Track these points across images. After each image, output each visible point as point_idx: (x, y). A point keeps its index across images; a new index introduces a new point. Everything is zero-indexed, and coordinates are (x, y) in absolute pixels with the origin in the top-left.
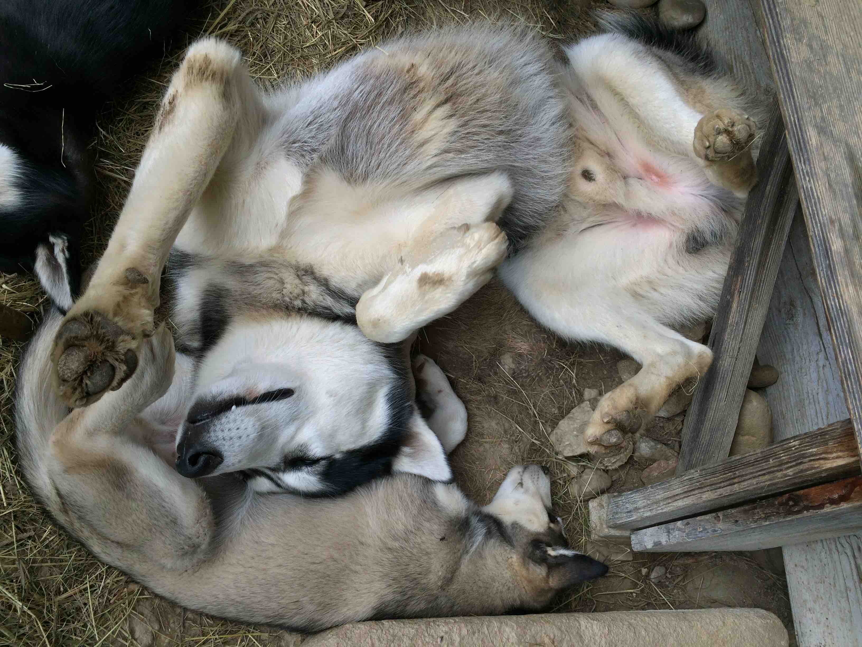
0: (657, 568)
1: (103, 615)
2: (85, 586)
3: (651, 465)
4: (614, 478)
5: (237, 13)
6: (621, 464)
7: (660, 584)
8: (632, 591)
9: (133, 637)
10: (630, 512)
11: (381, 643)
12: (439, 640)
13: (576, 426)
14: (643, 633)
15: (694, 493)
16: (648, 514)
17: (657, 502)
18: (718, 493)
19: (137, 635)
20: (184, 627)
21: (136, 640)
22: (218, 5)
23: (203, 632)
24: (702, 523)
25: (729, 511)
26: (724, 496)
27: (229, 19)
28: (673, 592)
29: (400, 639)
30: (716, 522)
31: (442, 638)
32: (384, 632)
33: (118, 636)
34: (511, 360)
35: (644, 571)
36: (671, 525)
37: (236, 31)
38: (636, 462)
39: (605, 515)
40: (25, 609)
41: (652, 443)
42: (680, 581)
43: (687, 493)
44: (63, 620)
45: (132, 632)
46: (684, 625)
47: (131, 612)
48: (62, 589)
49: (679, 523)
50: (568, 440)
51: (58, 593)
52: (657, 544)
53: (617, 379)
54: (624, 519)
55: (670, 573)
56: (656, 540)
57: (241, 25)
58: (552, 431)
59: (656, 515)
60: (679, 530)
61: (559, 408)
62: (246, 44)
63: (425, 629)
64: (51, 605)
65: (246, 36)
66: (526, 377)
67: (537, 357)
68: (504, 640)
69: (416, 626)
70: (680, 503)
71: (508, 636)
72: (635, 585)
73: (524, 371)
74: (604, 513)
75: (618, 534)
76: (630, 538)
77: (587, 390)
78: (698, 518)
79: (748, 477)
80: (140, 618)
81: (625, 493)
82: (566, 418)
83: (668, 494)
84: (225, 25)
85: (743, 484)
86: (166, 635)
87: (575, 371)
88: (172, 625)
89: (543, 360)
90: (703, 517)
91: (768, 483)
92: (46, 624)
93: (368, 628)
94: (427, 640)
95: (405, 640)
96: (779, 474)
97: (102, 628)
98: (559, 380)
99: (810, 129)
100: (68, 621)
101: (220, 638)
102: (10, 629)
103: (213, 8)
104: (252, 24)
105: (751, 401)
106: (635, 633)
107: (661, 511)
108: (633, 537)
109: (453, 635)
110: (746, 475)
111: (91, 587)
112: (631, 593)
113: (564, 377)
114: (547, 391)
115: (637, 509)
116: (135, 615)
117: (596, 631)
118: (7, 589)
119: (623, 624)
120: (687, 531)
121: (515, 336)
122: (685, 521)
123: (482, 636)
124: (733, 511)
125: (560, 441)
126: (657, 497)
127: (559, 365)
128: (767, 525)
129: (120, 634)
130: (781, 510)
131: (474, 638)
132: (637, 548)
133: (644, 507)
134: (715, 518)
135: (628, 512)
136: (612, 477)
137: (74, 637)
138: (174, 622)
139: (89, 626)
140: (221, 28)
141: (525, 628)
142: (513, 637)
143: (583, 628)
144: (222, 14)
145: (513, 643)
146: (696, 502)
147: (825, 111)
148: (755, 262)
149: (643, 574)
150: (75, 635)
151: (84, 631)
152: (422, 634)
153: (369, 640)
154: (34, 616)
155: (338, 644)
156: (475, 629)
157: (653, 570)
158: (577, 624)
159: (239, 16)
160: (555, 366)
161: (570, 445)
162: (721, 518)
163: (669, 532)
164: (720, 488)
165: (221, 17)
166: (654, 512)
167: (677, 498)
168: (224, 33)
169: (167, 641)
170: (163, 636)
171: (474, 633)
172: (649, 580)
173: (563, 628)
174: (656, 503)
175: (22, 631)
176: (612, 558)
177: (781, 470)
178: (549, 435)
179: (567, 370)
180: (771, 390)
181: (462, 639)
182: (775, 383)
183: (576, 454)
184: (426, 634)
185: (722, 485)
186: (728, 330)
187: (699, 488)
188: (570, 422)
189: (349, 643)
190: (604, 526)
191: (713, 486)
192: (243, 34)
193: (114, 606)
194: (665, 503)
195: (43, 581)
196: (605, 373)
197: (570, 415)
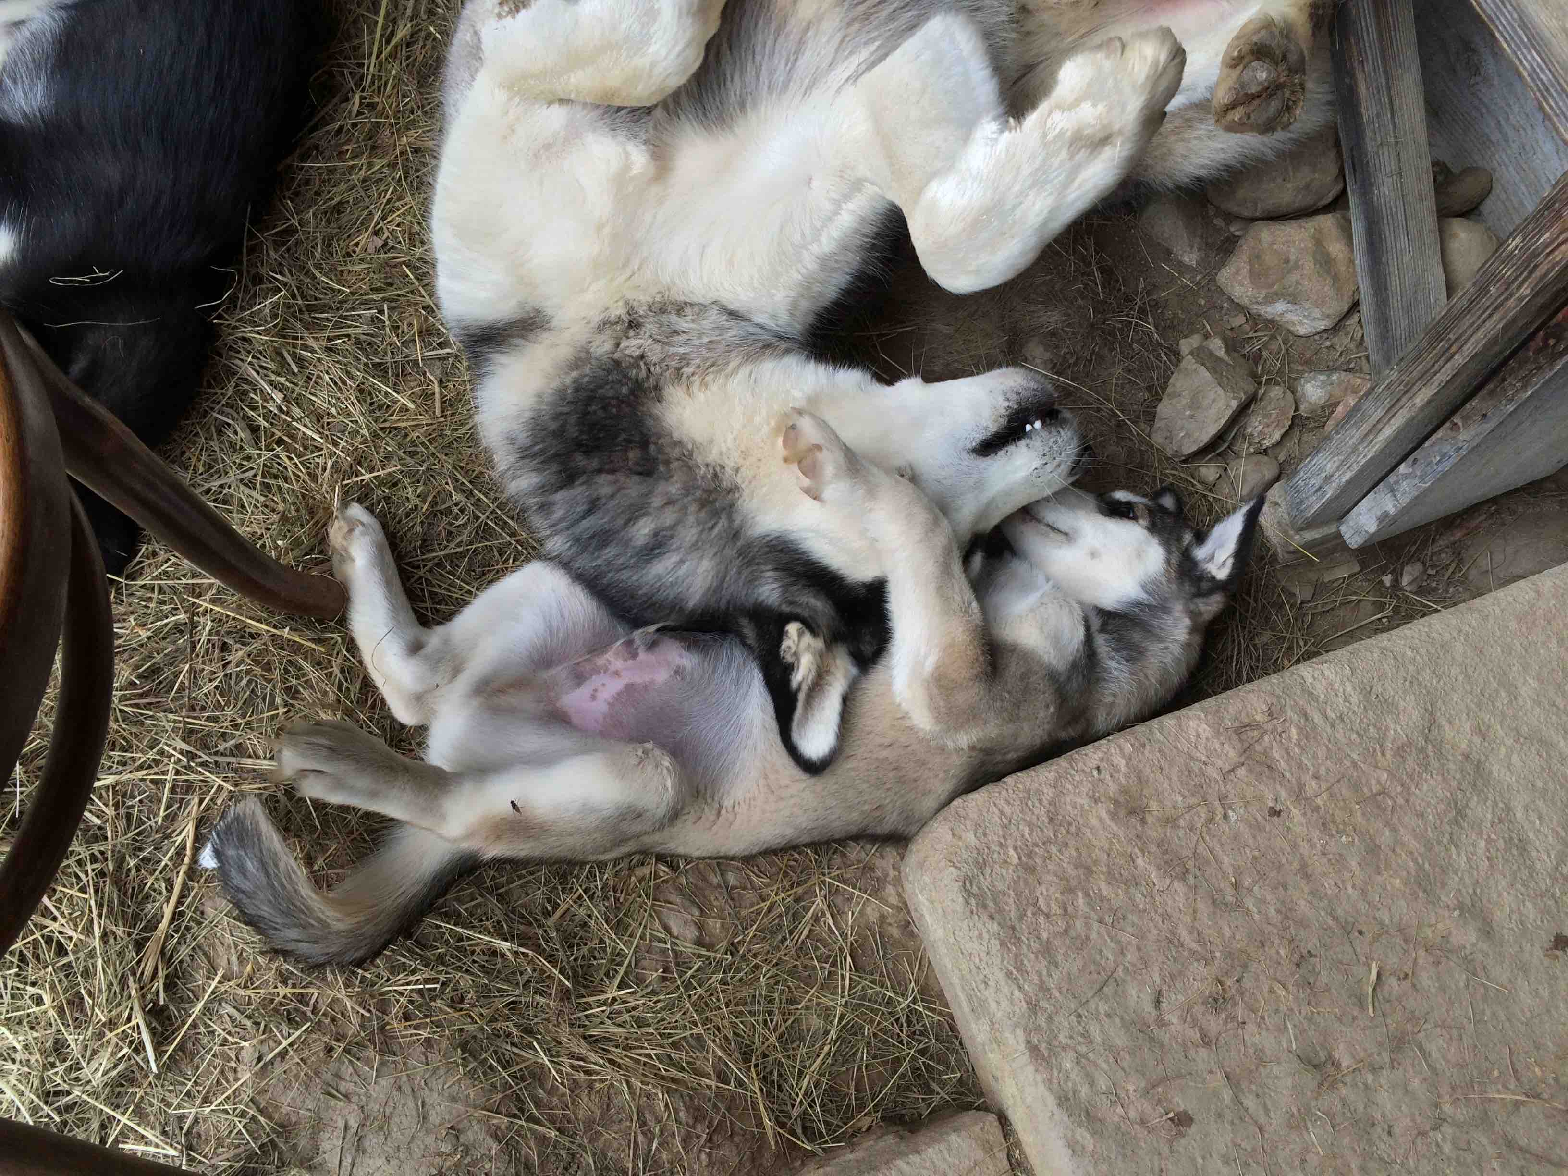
0: (1408, 568)
1: (618, 921)
2: (578, 894)
3: (1333, 412)
4: (1282, 458)
5: (401, 7)
6: (1283, 430)
7: (1421, 591)
8: (1379, 616)
9: (672, 935)
10: (1320, 488)
11: (1013, 805)
12: (1095, 773)
13: (1184, 402)
14: (1409, 653)
15: (1401, 403)
16: (1348, 476)
17: (1355, 449)
18: (1436, 384)
19: (675, 931)
20: (732, 899)
21: (677, 938)
22: (368, 10)
23: (761, 896)
24: (1436, 448)
25: (1467, 405)
26: (1447, 382)
27: (394, 22)
28: (1447, 592)
29: (1039, 792)
30: (1453, 434)
31: (1098, 768)
32: (1010, 791)
33: (650, 941)
34: (1041, 348)
35: (1387, 580)
36: (1392, 478)
37: (412, 36)
38: (1308, 418)
39: (1286, 516)
40: (515, 948)
41: (1322, 378)
42: (1453, 573)
43: (1391, 412)
44: (571, 947)
45: (667, 929)
46: (1474, 619)
47: (653, 905)
48: (550, 908)
49: (1403, 468)
50: (1182, 429)
51: (547, 914)
52: (1383, 517)
53: (1226, 305)
54: (1314, 505)
55: (1432, 567)
56: (1379, 513)
57: (414, 22)
58: (1151, 426)
59: (1360, 472)
60: (1406, 477)
61: (1149, 388)
62: (434, 48)
63: (1068, 766)
64: (545, 931)
65: (430, 34)
66: (1075, 364)
67: (1081, 326)
68: (1193, 739)
69: (1053, 768)
70: (1388, 432)
71: (1197, 731)
72: (1382, 607)
73: (1068, 356)
74: (1283, 512)
75: (1317, 536)
76: (1340, 533)
77: (1182, 341)
78: (1427, 444)
79: (1469, 333)
80: (668, 908)
81: (1301, 465)
82: (1165, 396)
83: (1365, 427)
84: (392, 34)
85: (1465, 348)
86: (714, 918)
87: (1150, 321)
88: (715, 903)
89: (1092, 325)
90: (1433, 438)
91: (1500, 326)
92: (551, 958)
93: (986, 795)
94: (1077, 778)
95: (1045, 791)
96: (1511, 302)
97: (625, 938)
98: (1131, 346)
100: (578, 945)
101: (789, 896)
102: (506, 980)
103: (363, 15)
104: (431, 12)
105: (1454, 236)
106: (1395, 658)
107: (1364, 461)
108: (1343, 529)
109: (1113, 758)
110: (1465, 332)
111: (585, 891)
112: (1380, 619)
113: (1136, 338)
114: (1118, 371)
115: (1328, 479)
116: (661, 906)
117: (1332, 677)
118: (480, 933)
119: (1372, 653)
120: (1418, 473)
121: (1033, 309)
122: (1411, 459)
123: (1157, 746)
124: (1474, 403)
125: (1169, 438)
126: (1351, 442)
127: (1121, 321)
128: (1530, 396)
129: (653, 938)
130: (1542, 361)
131: (1146, 752)
132: (1354, 541)
133: (1338, 469)
134: (1451, 429)
135: (1317, 491)
136: (1276, 458)
137: (595, 963)
138: (717, 898)
139: (608, 941)
140: (388, 42)
141: (1217, 711)
142: (1205, 730)
143: (1309, 680)
144: (381, 20)
145: (1207, 739)
146: (1408, 416)
149: (1388, 585)
150: (595, 958)
151: (605, 951)
152: (1067, 773)
153: (993, 809)
154: (530, 953)
155: (952, 830)
156: (1143, 739)
157: (1401, 575)
158: (1299, 679)
159: (406, 9)
160: (1114, 327)
161: (1188, 435)
162: (1460, 424)
163: (1392, 490)
164: (1435, 374)
165: (380, 25)
166: (1356, 468)
167: (1380, 426)
168: (396, 47)
169: (718, 925)
170: (710, 922)
171: (1144, 746)
172: (1402, 589)
173: (1278, 692)
174: (1353, 452)
175: (526, 977)
176: (1326, 580)
177: (1511, 295)
178: (1149, 436)
179: (1137, 324)
180: (1487, 207)
181: (1129, 760)
182: (1490, 191)
183: (1202, 444)
184: (1074, 772)
185: (1437, 367)
187: (1406, 392)
188: (1174, 401)
189: (968, 822)
190: (1292, 532)
191: (1426, 377)
192: (423, 34)
193: (627, 904)
194: (1365, 444)
195: (521, 906)
196: (1203, 302)
197: (1169, 390)
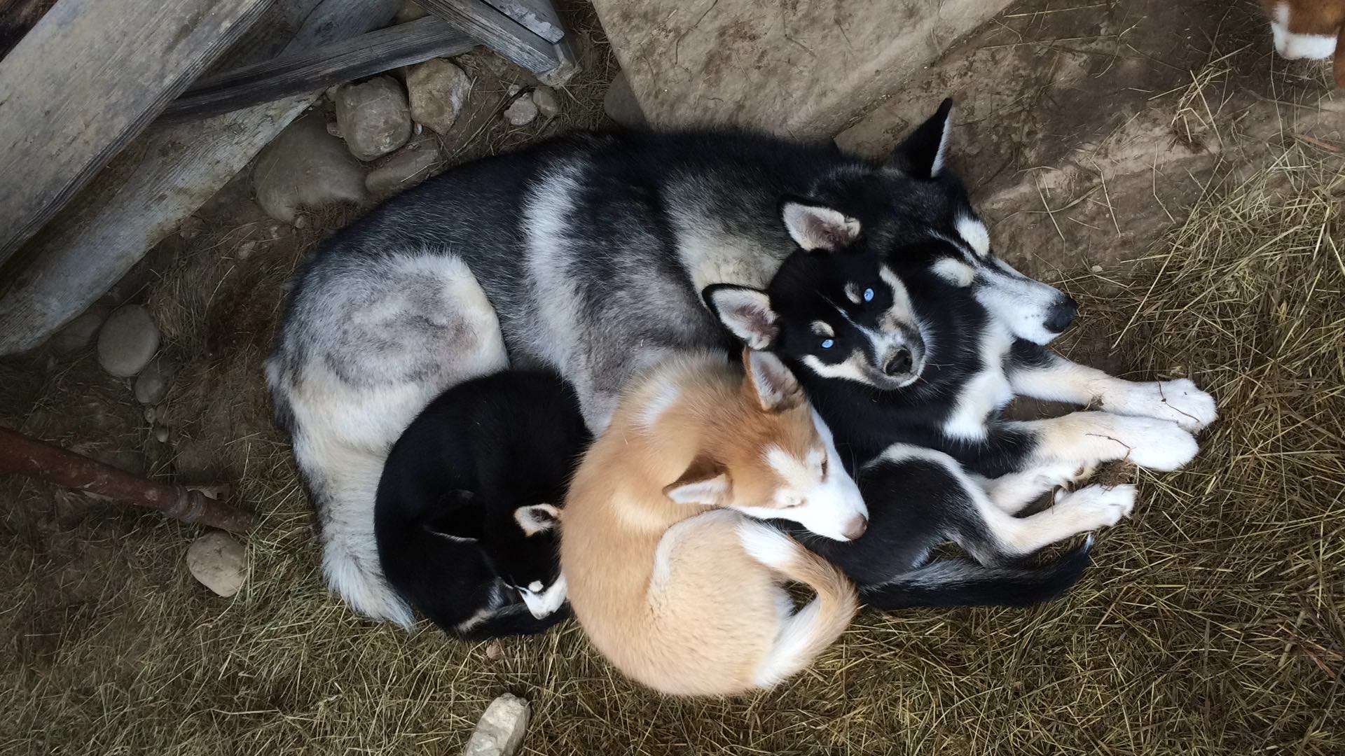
10: (529, 53)
17: (500, 37)
39: (554, 71)
49: (508, 13)
52: (539, 20)
54: (540, 55)
56: (537, 22)
60: (512, 11)
75: (562, 53)
76: (558, 42)
83: (487, 34)
99: (164, 84)
108: (554, 40)
115: (522, 49)
122: (501, 10)
126: (497, 40)
132: (561, 34)
135: (531, 55)
147: (148, 83)
148: (289, 75)
167: (483, 26)
186: (352, 64)
190: (561, 66)
